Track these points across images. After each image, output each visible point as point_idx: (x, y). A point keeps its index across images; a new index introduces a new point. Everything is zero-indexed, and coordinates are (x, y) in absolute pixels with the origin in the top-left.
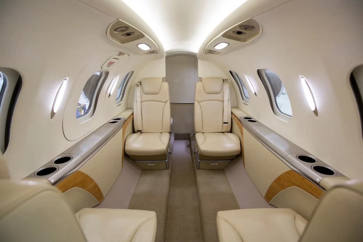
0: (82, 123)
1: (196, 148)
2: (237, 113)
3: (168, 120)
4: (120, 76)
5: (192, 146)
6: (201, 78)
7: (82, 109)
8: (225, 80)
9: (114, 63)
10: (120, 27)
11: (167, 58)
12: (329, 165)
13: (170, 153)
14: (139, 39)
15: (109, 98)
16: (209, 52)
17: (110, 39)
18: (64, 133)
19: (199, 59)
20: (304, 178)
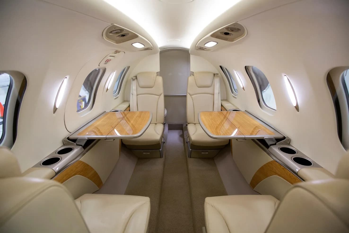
0: (82, 116)
1: (188, 138)
2: (227, 105)
3: (162, 111)
4: (116, 72)
5: (185, 136)
6: (193, 72)
7: (83, 100)
8: (216, 74)
9: (111, 60)
10: (115, 30)
11: (161, 53)
12: (308, 156)
13: (164, 142)
14: (133, 39)
15: (106, 92)
16: (201, 49)
17: (106, 40)
18: (66, 125)
19: (191, 54)
20: (284, 169)
